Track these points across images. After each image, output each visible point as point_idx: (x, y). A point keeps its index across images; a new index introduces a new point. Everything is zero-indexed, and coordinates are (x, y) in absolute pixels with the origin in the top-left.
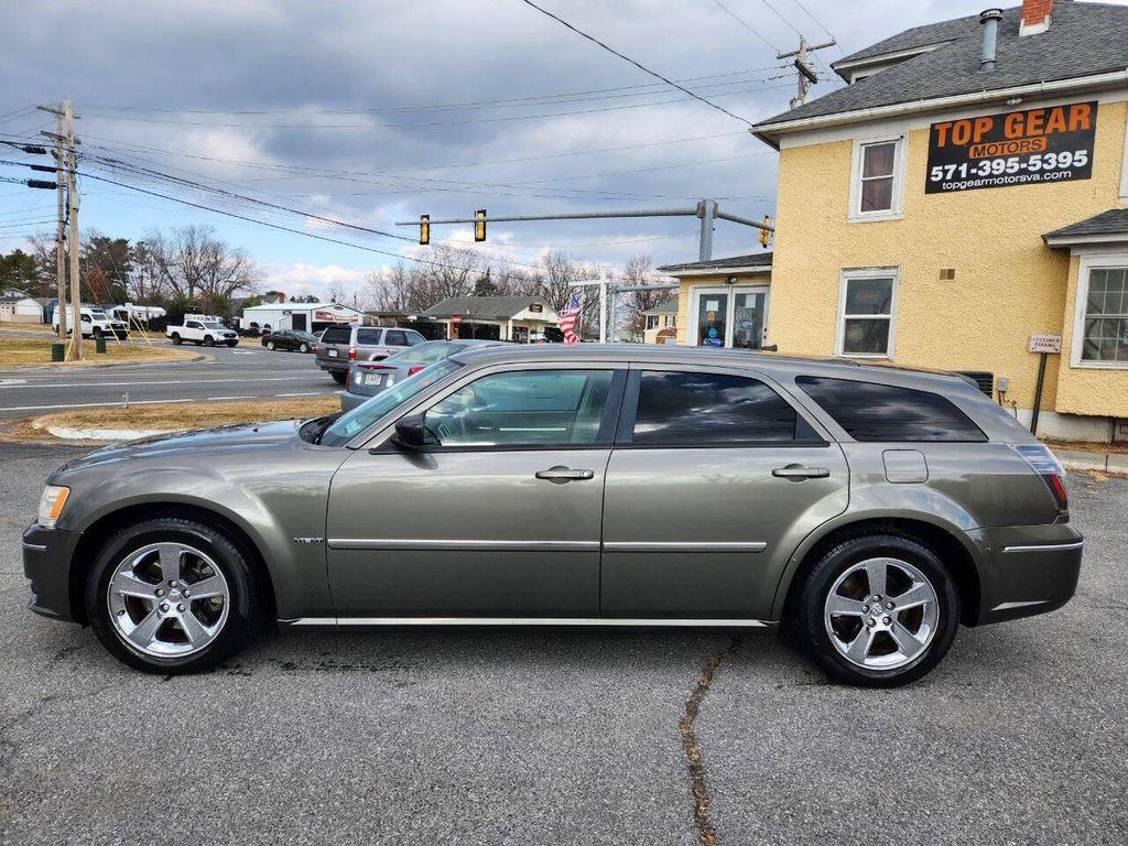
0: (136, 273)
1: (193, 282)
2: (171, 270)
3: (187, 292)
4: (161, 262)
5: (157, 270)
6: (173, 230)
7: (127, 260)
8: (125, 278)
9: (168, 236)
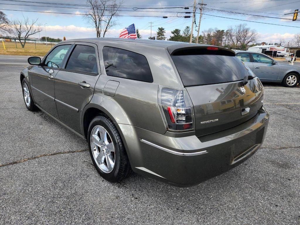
0: (225, 39)
1: (238, 41)
2: (233, 38)
3: (236, 43)
4: (231, 35)
5: (229, 38)
6: (236, 26)
7: (223, 36)
8: (222, 40)
9: (234, 28)
